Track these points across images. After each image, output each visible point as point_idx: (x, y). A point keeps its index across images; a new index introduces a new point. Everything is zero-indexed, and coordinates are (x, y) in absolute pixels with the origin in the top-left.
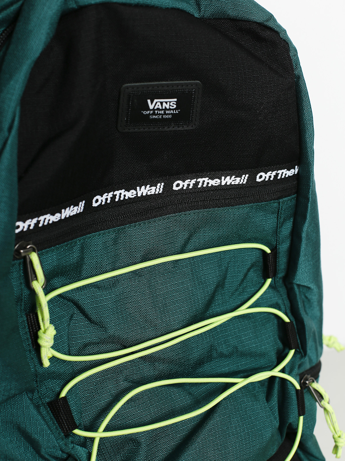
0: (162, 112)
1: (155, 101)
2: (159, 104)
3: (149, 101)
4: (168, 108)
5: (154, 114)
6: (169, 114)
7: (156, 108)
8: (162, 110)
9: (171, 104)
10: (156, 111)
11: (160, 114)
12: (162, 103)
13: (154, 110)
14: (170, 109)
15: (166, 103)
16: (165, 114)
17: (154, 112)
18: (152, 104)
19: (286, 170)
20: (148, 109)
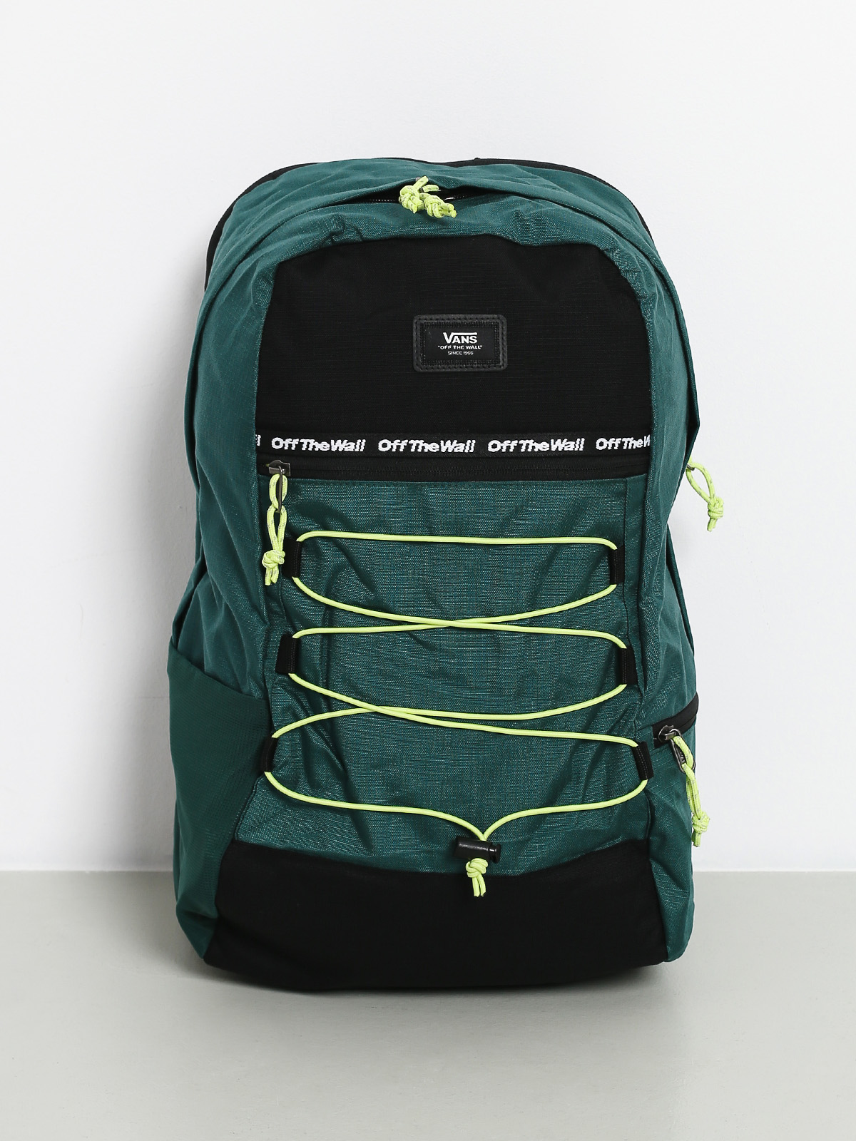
0: (461, 347)
1: (453, 334)
2: (456, 337)
3: (445, 334)
4: (468, 342)
5: (452, 349)
6: (470, 350)
7: (453, 342)
8: (461, 344)
9: (471, 338)
10: (455, 347)
11: (459, 350)
12: (460, 337)
13: (451, 344)
14: (470, 344)
15: (465, 337)
16: (465, 350)
17: (452, 347)
18: (449, 338)
19: (632, 438)
20: (445, 343)
